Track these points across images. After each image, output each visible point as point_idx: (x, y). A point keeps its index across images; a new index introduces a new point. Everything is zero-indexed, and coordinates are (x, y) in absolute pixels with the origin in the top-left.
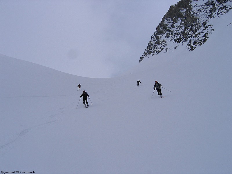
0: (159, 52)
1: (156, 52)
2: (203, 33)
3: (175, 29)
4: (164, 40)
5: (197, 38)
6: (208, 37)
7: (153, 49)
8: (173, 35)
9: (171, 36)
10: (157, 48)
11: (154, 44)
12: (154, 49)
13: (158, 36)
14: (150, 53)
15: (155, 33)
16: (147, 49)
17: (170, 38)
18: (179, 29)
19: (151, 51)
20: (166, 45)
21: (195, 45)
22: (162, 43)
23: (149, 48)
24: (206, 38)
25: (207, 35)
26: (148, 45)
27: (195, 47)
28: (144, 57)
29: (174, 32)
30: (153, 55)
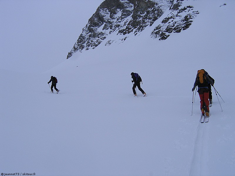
0: (96, 46)
1: (92, 46)
2: (179, 16)
3: (115, 20)
4: (102, 32)
5: (170, 23)
6: (191, 21)
7: (86, 42)
8: (113, 27)
9: (111, 29)
10: (92, 42)
11: (87, 37)
12: (88, 42)
13: (92, 28)
14: (82, 47)
15: (87, 25)
16: (77, 43)
17: (109, 30)
18: (120, 20)
19: (84, 44)
20: (105, 38)
21: (169, 32)
22: (100, 36)
23: (80, 42)
24: (189, 22)
25: (190, 18)
26: (79, 38)
27: (169, 36)
28: (73, 52)
29: (114, 24)
30: (88, 49)
